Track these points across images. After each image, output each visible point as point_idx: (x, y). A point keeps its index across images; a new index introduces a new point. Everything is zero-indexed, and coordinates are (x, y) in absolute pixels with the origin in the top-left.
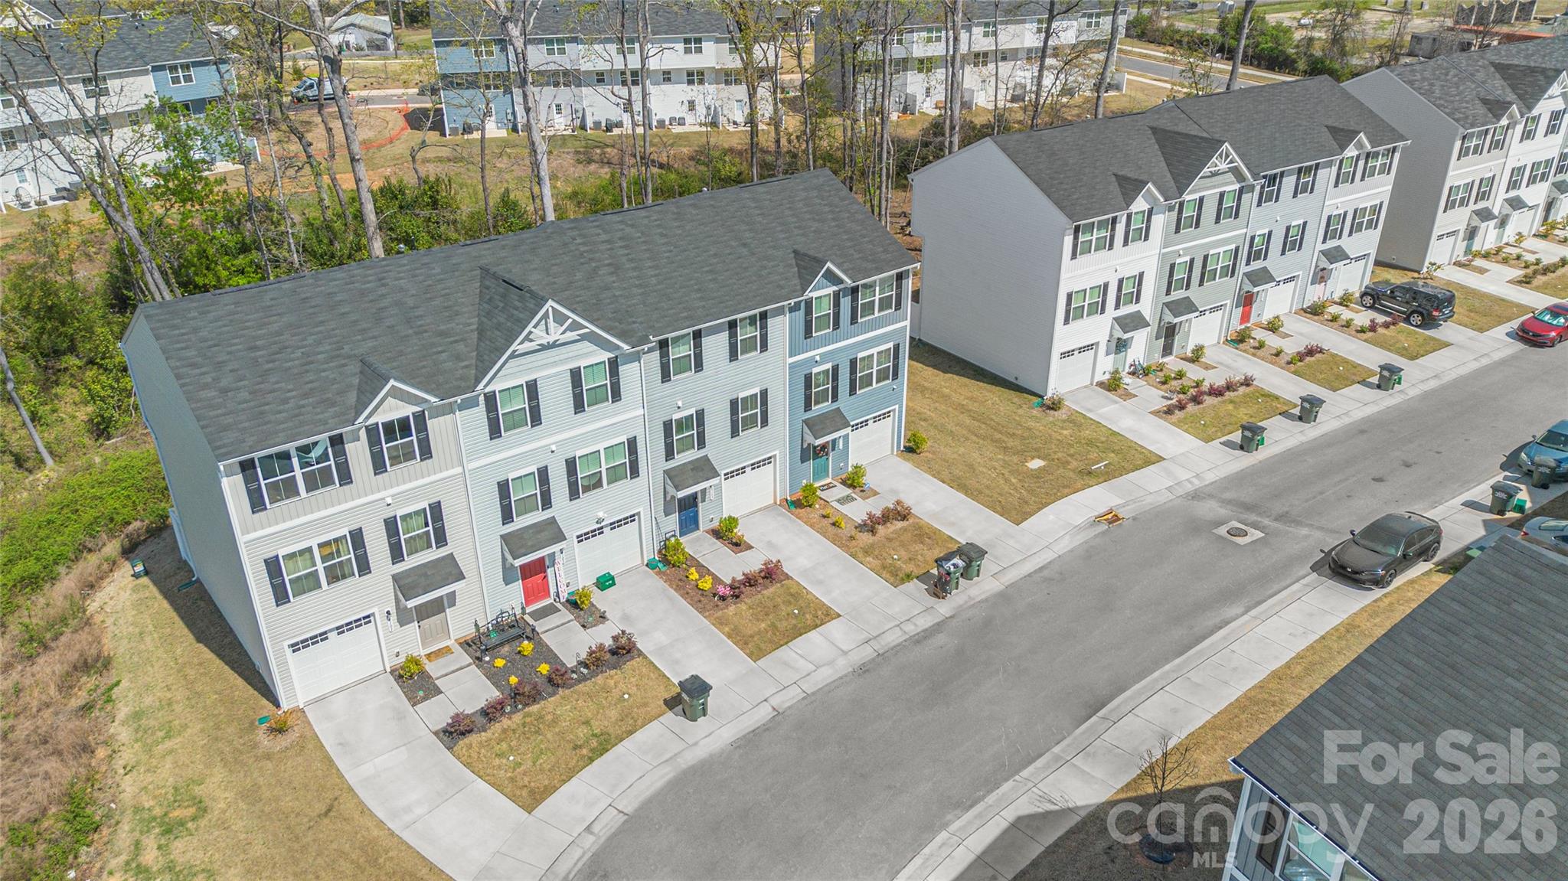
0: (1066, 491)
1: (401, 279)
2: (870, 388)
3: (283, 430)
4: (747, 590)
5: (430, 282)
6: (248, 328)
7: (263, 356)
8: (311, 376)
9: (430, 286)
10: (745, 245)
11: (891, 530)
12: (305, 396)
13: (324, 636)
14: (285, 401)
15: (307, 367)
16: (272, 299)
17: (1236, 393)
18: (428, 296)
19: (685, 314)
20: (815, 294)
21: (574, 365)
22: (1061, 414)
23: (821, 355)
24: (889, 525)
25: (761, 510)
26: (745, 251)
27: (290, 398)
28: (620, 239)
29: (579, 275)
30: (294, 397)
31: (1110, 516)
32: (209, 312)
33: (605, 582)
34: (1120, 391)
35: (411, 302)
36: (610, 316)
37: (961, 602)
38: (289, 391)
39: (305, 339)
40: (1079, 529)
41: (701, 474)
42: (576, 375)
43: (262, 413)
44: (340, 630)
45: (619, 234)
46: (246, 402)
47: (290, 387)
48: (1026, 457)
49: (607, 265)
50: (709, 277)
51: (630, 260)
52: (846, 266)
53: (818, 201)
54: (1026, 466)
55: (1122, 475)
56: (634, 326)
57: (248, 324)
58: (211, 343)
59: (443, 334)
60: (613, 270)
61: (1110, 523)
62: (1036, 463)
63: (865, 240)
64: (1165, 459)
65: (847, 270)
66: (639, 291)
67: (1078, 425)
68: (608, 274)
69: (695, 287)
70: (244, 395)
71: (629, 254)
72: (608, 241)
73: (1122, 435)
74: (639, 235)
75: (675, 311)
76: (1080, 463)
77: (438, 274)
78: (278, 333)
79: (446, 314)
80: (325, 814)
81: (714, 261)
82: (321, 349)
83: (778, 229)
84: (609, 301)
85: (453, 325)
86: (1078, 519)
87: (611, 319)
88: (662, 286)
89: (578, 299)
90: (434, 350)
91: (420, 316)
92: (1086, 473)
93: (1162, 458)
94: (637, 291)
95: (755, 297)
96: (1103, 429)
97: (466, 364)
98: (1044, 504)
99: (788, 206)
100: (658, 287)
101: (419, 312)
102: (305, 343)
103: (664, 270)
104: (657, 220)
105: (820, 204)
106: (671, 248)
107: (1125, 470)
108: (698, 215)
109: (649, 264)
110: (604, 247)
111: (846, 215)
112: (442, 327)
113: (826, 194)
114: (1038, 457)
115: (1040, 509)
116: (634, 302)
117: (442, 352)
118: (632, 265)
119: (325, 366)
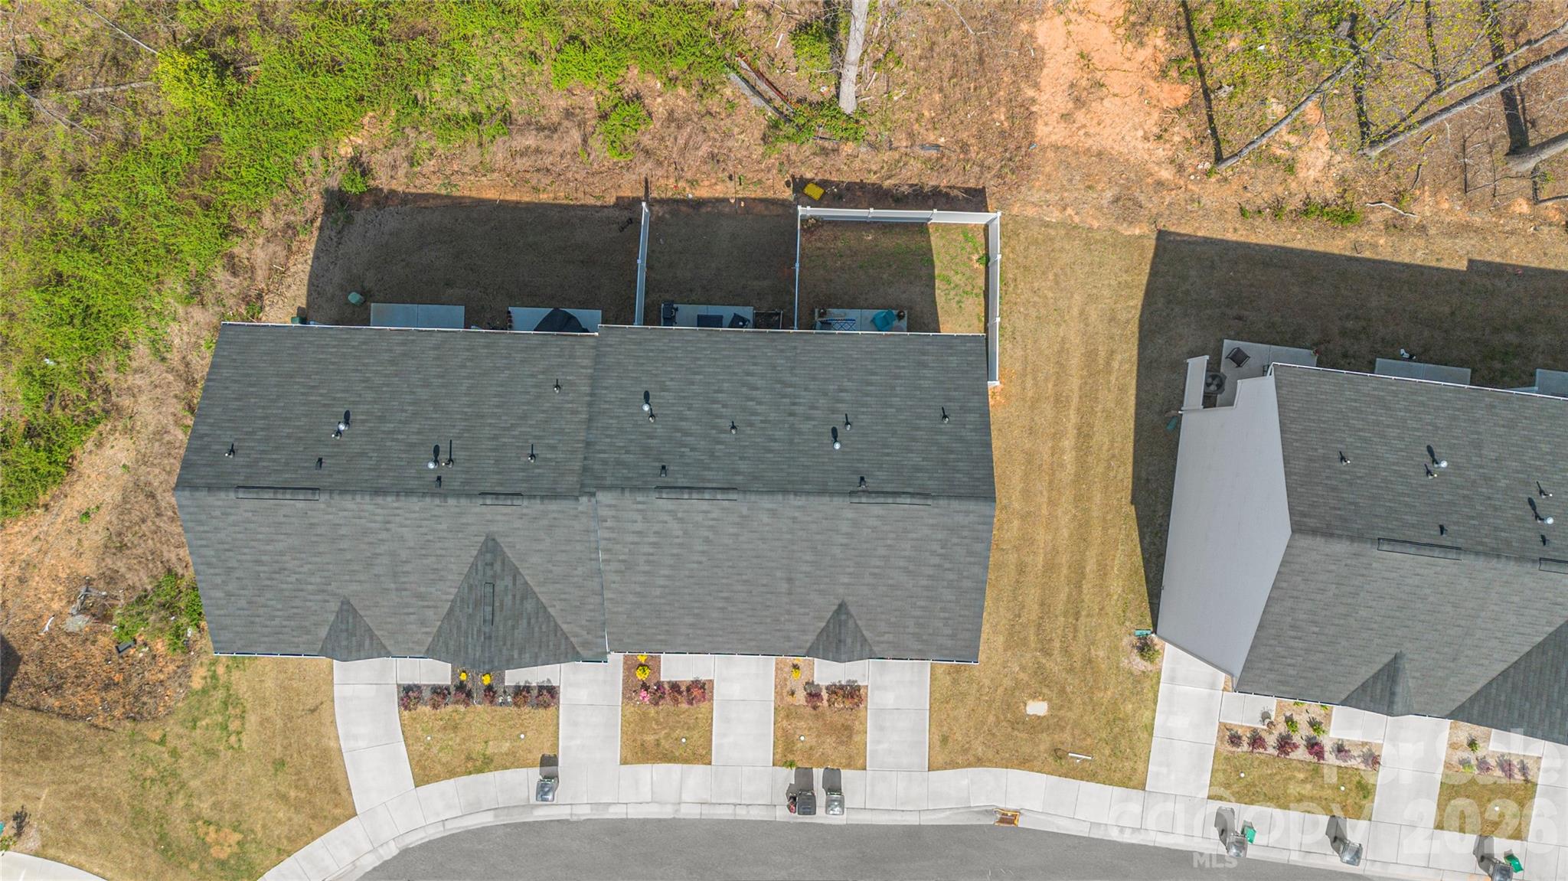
4: (669, 695)
5: (430, 538)
6: (258, 540)
7: (265, 572)
8: (297, 602)
9: (429, 541)
12: (289, 618)
14: (273, 618)
15: (296, 593)
16: (284, 516)
18: (424, 552)
22: (1139, 664)
27: (277, 617)
28: (656, 533)
29: (580, 571)
30: (280, 617)
31: (1010, 813)
32: (230, 513)
36: (584, 623)
38: (278, 610)
39: (302, 566)
43: (253, 623)
46: (244, 609)
47: (280, 607)
48: (1040, 694)
49: (619, 561)
50: (721, 605)
51: (648, 562)
52: (886, 637)
53: (936, 547)
54: (1025, 705)
55: (1082, 779)
56: (600, 640)
57: (260, 536)
58: (226, 546)
59: (420, 596)
60: (623, 568)
61: (1002, 821)
62: (1037, 708)
63: (942, 615)
64: (1144, 790)
65: (882, 642)
66: (635, 600)
67: (1135, 691)
68: (616, 572)
69: (696, 611)
70: (243, 603)
71: (652, 554)
72: (639, 533)
73: (1151, 735)
74: (680, 533)
75: (654, 631)
76: (1070, 740)
77: (443, 531)
78: (282, 553)
79: (432, 577)
80: (313, 711)
81: (740, 588)
82: (313, 580)
83: (848, 570)
84: (592, 607)
85: (433, 590)
86: (981, 801)
87: (582, 627)
88: (663, 601)
89: (563, 596)
90: (406, 611)
91: (408, 572)
92: (1058, 754)
93: (1142, 786)
94: (631, 598)
95: (751, 640)
96: (1148, 713)
97: (428, 630)
98: (979, 762)
99: (889, 542)
100: (658, 601)
101: (408, 568)
102: (301, 569)
103: (677, 584)
104: (713, 519)
105: (933, 553)
106: (704, 559)
107: (1092, 777)
108: (768, 525)
109: (666, 572)
110: (631, 538)
111: (951, 576)
112: (422, 589)
113: (955, 540)
114: (1050, 700)
115: (969, 765)
116: (620, 609)
117: (414, 614)
118: (647, 568)
119: (312, 597)
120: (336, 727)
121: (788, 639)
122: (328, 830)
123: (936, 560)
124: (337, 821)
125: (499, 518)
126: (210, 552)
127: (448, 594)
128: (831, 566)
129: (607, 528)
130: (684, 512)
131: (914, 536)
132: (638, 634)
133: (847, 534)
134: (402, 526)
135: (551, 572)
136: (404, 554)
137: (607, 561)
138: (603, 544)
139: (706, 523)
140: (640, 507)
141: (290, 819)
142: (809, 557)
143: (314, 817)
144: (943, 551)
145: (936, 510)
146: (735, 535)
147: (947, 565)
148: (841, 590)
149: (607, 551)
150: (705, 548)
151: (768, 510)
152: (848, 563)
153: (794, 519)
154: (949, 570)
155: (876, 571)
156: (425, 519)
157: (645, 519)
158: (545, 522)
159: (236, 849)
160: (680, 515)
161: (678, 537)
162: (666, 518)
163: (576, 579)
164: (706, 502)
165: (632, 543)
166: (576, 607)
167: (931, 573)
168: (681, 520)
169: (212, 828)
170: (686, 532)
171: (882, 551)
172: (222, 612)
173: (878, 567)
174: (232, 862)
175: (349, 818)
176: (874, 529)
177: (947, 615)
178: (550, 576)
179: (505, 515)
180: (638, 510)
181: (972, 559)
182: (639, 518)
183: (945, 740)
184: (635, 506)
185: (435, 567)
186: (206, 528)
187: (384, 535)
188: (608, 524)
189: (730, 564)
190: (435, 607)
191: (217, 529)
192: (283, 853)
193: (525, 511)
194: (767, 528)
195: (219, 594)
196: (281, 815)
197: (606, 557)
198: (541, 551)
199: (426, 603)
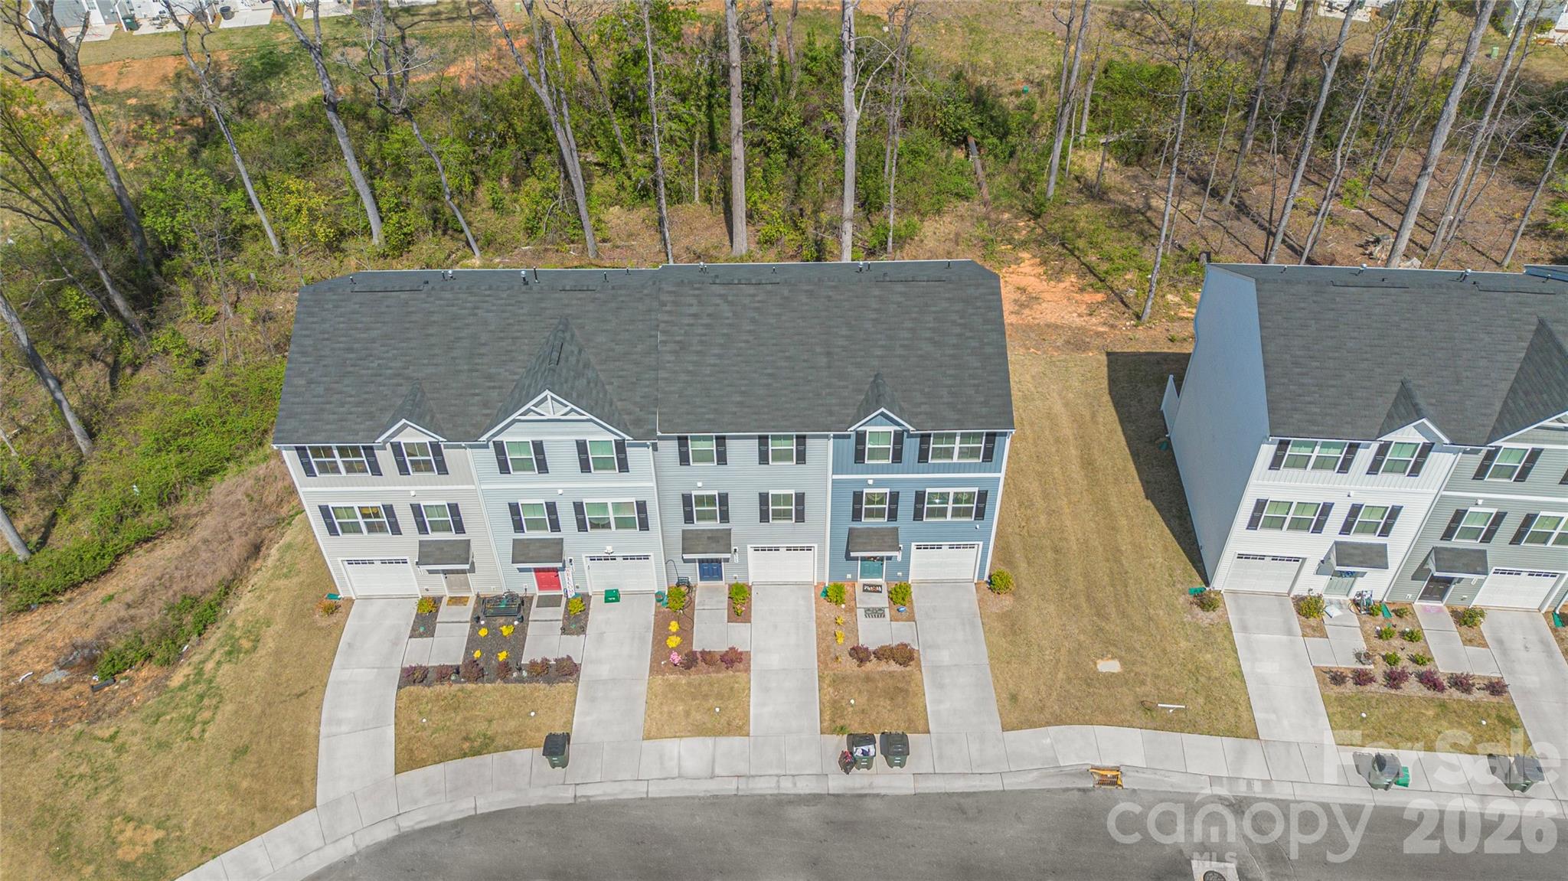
0: (1101, 717)
1: (491, 311)
2: (942, 520)
3: (325, 431)
4: (701, 665)
5: (511, 321)
6: (357, 329)
7: (351, 359)
8: (372, 388)
9: (509, 324)
10: (828, 354)
11: (880, 669)
12: (359, 404)
13: (371, 562)
14: (342, 405)
15: (373, 378)
16: (387, 307)
17: (1464, 696)
18: (502, 335)
19: (711, 416)
20: (869, 429)
21: (581, 438)
22: (1205, 618)
23: (874, 481)
24: (883, 662)
25: (796, 584)
26: (823, 361)
27: (346, 403)
28: (709, 315)
29: (639, 348)
30: (350, 403)
31: (1109, 774)
32: (341, 307)
33: (612, 596)
34: (1312, 621)
35: (484, 338)
36: (638, 399)
37: (857, 785)
38: (351, 396)
39: (387, 352)
40: (1061, 772)
41: (714, 545)
42: (582, 447)
43: (323, 410)
44: (383, 562)
45: (710, 310)
46: (319, 396)
47: (353, 393)
48: (1108, 652)
49: (675, 342)
50: (765, 381)
51: (701, 342)
52: (924, 408)
53: (955, 317)
54: (1095, 664)
55: (1182, 731)
56: (651, 416)
57: (359, 326)
58: (326, 336)
59: (490, 377)
60: (678, 348)
61: (1102, 783)
62: (1109, 666)
63: (972, 382)
64: (1258, 738)
65: (921, 413)
66: (686, 378)
67: (1209, 642)
68: (670, 352)
69: (743, 388)
70: (320, 390)
71: (705, 335)
72: (695, 316)
73: (1243, 681)
74: (730, 315)
75: (703, 410)
76: (1154, 692)
77: (524, 315)
78: (373, 340)
79: (504, 358)
80: (299, 696)
81: (783, 364)
82: (393, 364)
83: (880, 343)
84: (647, 383)
85: (502, 370)
86: (1070, 760)
87: (635, 403)
88: (712, 379)
89: (621, 373)
90: (472, 391)
91: (483, 355)
92: (1146, 707)
93: (1255, 735)
94: (683, 377)
95: (795, 416)
96: (1230, 661)
97: (488, 411)
98: (1058, 721)
99: (914, 315)
100: (707, 379)
101: (483, 350)
102: (386, 355)
103: (726, 362)
104: (759, 302)
105: (954, 323)
106: (751, 338)
107: (1193, 727)
108: (807, 304)
109: (716, 351)
110: (686, 321)
111: (974, 343)
112: (493, 370)
113: (971, 311)
114: (1121, 659)
115: (1048, 724)
116: (672, 389)
117: (477, 395)
118: (699, 348)
119: (387, 382)
120: (320, 713)
121: (831, 413)
122: (274, 826)
123: (958, 330)
124: (289, 814)
125: (574, 302)
126: (308, 342)
127: (515, 374)
128: (865, 340)
129: (666, 312)
130: (734, 295)
131: (933, 309)
132: (688, 414)
133: (875, 310)
134: (488, 311)
135: (613, 350)
136: (484, 337)
137: (664, 342)
138: (662, 325)
139: (752, 305)
140: (697, 292)
141: (232, 812)
142: (844, 332)
143: (263, 809)
144: (962, 321)
145: (950, 286)
146: (777, 314)
147: (968, 334)
148: (875, 363)
149: (664, 332)
150: (752, 328)
151: (806, 291)
152: (879, 336)
153: (829, 298)
154: (971, 338)
155: (906, 342)
156: (509, 305)
157: (700, 303)
158: (613, 305)
159: (150, 849)
160: (730, 298)
161: (728, 318)
162: (718, 301)
163: (635, 356)
164: (752, 287)
165: (688, 325)
166: (632, 383)
167: (955, 341)
168: (731, 303)
169: (131, 825)
170: (735, 313)
171: (909, 324)
172: (297, 400)
173: (907, 339)
174: (139, 865)
175: (303, 810)
176: (899, 304)
177: (976, 382)
178: (611, 353)
179: (580, 299)
180: (694, 295)
181: (989, 327)
182: (694, 301)
183: (1014, 698)
184: (691, 292)
185: (509, 348)
186: (315, 319)
187: (471, 320)
188: (668, 308)
189: (774, 341)
190: (500, 387)
191: (324, 321)
192: (209, 853)
193: (598, 295)
194: (806, 308)
195: (302, 382)
196: (222, 808)
197: (664, 338)
198: (606, 331)
199: (492, 384)
